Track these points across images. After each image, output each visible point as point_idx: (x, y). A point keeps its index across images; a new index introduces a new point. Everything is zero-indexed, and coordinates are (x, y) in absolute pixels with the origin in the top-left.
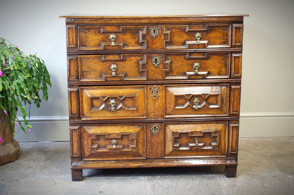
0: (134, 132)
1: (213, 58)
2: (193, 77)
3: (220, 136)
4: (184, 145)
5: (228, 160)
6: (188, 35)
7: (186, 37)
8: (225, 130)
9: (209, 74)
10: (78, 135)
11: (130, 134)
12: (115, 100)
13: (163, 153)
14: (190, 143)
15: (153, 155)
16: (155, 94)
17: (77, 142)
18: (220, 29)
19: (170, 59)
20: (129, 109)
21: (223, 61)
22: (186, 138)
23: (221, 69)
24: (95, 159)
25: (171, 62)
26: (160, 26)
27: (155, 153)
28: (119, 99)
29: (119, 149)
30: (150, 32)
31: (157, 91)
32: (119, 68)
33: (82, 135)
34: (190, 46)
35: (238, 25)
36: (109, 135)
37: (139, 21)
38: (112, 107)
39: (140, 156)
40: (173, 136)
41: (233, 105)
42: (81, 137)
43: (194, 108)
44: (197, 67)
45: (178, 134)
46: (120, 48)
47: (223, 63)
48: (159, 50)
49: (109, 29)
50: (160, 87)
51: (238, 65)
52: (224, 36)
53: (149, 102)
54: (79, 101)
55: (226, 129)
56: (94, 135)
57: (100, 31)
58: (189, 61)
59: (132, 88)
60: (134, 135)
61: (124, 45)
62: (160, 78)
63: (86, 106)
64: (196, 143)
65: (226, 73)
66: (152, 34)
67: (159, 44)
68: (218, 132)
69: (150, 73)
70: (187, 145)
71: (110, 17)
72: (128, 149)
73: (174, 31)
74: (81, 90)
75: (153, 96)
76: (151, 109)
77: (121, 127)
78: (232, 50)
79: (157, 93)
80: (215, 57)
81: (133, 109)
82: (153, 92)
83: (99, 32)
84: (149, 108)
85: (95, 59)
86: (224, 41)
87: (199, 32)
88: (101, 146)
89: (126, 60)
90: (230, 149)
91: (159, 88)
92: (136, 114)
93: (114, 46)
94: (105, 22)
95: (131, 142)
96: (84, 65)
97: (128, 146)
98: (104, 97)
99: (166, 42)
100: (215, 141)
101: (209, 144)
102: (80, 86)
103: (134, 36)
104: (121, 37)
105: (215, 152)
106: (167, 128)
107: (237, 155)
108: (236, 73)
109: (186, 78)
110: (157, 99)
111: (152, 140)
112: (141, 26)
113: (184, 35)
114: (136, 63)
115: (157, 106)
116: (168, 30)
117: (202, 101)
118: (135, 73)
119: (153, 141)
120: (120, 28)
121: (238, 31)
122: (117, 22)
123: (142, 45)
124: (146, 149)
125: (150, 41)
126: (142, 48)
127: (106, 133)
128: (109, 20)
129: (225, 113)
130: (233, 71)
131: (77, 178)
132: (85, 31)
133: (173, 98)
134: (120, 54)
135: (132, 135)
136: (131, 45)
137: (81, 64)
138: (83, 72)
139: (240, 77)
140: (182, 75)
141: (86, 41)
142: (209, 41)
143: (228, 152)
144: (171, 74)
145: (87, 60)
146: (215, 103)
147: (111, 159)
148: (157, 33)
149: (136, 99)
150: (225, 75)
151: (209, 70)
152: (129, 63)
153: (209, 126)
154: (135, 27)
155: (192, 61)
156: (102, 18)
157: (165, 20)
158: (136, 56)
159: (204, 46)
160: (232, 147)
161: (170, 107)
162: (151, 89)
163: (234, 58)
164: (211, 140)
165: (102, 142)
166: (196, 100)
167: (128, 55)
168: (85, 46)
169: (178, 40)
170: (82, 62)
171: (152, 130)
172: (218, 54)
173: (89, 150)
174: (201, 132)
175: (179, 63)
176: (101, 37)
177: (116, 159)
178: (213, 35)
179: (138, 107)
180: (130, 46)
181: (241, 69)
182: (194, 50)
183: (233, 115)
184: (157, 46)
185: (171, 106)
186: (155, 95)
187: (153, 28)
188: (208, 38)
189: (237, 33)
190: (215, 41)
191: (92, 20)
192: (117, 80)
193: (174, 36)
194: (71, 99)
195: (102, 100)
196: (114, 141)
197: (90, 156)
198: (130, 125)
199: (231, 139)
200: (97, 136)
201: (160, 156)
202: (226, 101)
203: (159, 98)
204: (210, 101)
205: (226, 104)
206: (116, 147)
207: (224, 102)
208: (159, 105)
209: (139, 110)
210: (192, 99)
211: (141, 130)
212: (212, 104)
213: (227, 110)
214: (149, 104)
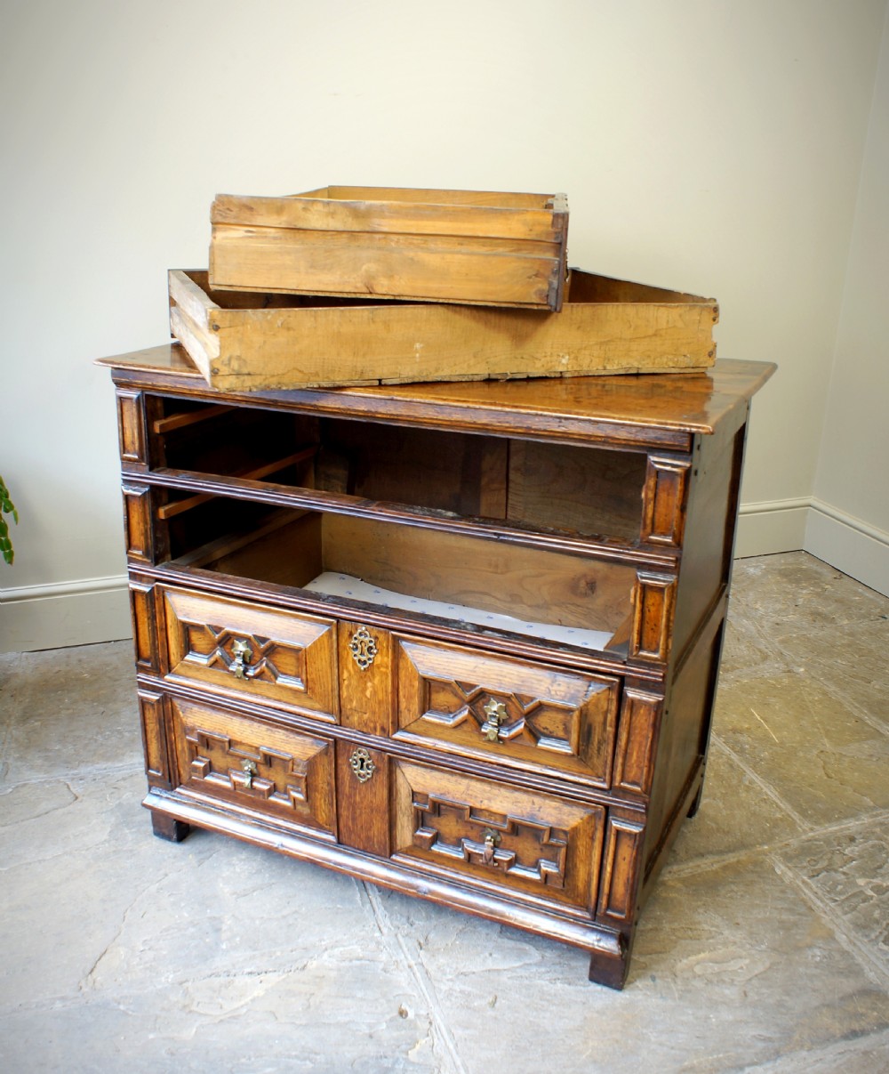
0: (301, 757)
3: (571, 848)
4: (452, 840)
8: (594, 833)
10: (158, 719)
11: (288, 758)
12: (248, 645)
13: (386, 843)
14: (467, 838)
15: (360, 837)
16: (363, 654)
17: (156, 737)
20: (285, 684)
22: (457, 821)
24: (205, 798)
27: (363, 836)
28: (257, 646)
29: (261, 792)
31: (371, 648)
33: (169, 722)
35: (667, 464)
36: (232, 742)
39: (321, 828)
40: (413, 801)
41: (625, 758)
42: (165, 726)
43: (485, 734)
45: (430, 802)
50: (381, 637)
51: (657, 618)
53: (345, 675)
54: (155, 624)
55: (594, 829)
56: (195, 731)
60: (298, 765)
68: (565, 832)
70: (457, 844)
72: (284, 800)
74: (158, 593)
75: (356, 659)
76: (351, 701)
77: (268, 730)
78: (638, 556)
79: (371, 653)
81: (296, 685)
82: (356, 647)
84: (345, 694)
88: (216, 768)
90: (605, 901)
95: (292, 782)
97: (285, 792)
98: (215, 630)
100: (552, 861)
101: (532, 860)
102: (156, 579)
105: (549, 892)
106: (397, 770)
108: (645, 645)
110: (369, 674)
111: (355, 795)
115: (368, 694)
117: (513, 718)
119: (358, 799)
121: (667, 485)
124: (339, 815)
127: (224, 736)
129: (599, 777)
130: (634, 636)
131: (164, 830)
133: (416, 684)
135: (294, 764)
143: (596, 903)
146: (561, 734)
149: (304, 660)
153: (537, 806)
160: (609, 895)
161: (409, 711)
163: (641, 588)
164: (538, 853)
165: (217, 758)
166: (493, 708)
171: (354, 764)
173: (187, 768)
174: (504, 816)
179: (310, 684)
181: (668, 635)
183: (624, 790)
185: (410, 705)
186: (363, 658)
189: (663, 496)
195: (212, 638)
196: (248, 766)
199: (609, 869)
200: (201, 736)
201: (379, 847)
202: (600, 738)
203: (376, 670)
204: (543, 725)
205: (602, 748)
206: (255, 784)
207: (596, 738)
208: (375, 693)
209: (313, 692)
210: (481, 703)
211: (320, 753)
212: (549, 736)
213: (605, 767)
214: (346, 682)
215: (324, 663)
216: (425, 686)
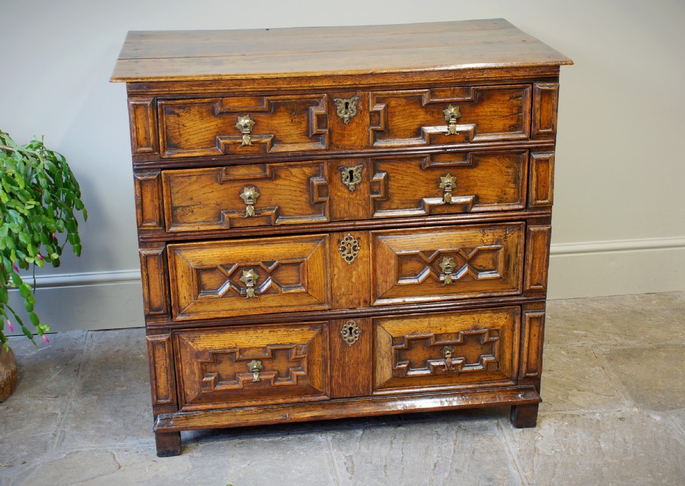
0: (303, 342)
1: (487, 164)
2: (439, 210)
3: (502, 340)
4: (419, 363)
5: (519, 390)
6: (427, 112)
7: (423, 116)
8: (513, 326)
9: (477, 200)
10: (168, 355)
11: (292, 346)
12: (256, 271)
13: (369, 384)
14: (431, 358)
15: (348, 388)
16: (350, 253)
17: (165, 371)
18: (504, 95)
19: (383, 169)
20: (288, 292)
21: (510, 170)
22: (424, 349)
23: (504, 189)
24: (210, 406)
25: (387, 178)
26: (361, 93)
27: (350, 386)
28: (263, 269)
29: (268, 381)
30: (337, 109)
31: (355, 246)
32: (262, 197)
33: (177, 354)
34: (433, 139)
35: (546, 86)
36: (242, 351)
37: (311, 85)
38: (247, 288)
39: (316, 392)
40: (393, 345)
41: (532, 270)
42: (174, 358)
43: (443, 282)
44: (448, 186)
45: (406, 341)
46: (265, 149)
47: (510, 174)
48: (359, 151)
49: (234, 103)
50: (362, 237)
51: (546, 178)
52: (514, 111)
53: (336, 271)
54: (166, 278)
55: (514, 322)
56: (207, 353)
57: (213, 109)
58: (430, 172)
59: (295, 241)
60: (301, 349)
61: (274, 141)
62: (361, 214)
63: (184, 289)
64: (446, 358)
65: (516, 196)
66: (340, 112)
67: (356, 138)
68: (498, 330)
69: (339, 205)
70: (425, 364)
71: (239, 77)
72: (288, 380)
73: (393, 103)
74: (170, 253)
75: (345, 257)
76: (340, 288)
77: (270, 332)
78: (533, 143)
79: (355, 250)
80: (490, 161)
81: (298, 290)
82: (344, 249)
83: (212, 113)
84: (336, 284)
85: (203, 177)
86: (513, 122)
87: (453, 103)
88: (224, 377)
89: (280, 177)
90: (524, 368)
91: (359, 238)
92: (306, 301)
93: (248, 145)
94: (224, 89)
95: (295, 364)
96: (177, 192)
97: (288, 374)
98: (227, 267)
99: (374, 131)
100: (491, 352)
101: (476, 358)
102: (168, 242)
103: (297, 120)
104: (266, 121)
105: (489, 376)
106: (379, 328)
107: (540, 379)
108: (539, 197)
109: (422, 212)
110: (354, 265)
111: (344, 357)
112: (314, 95)
113: (418, 113)
114: (304, 182)
115: (353, 280)
116: (379, 101)
117: (460, 265)
118: (300, 207)
119: (347, 359)
120: (263, 102)
121: (546, 98)
122: (255, 88)
123: (318, 141)
124: (331, 377)
125: (337, 130)
126: (316, 148)
127: (235, 348)
128: (236, 85)
129: (514, 288)
130: (533, 193)
131: (168, 449)
132: (176, 111)
133: (393, 262)
134: (264, 163)
135: (297, 349)
136: (290, 141)
137: (169, 192)
138: (174, 209)
139: (549, 207)
140: (412, 205)
141: (180, 135)
142: (477, 125)
143: (518, 373)
144: (386, 204)
145: (183, 180)
146: (491, 266)
147: (247, 403)
148: (352, 110)
149: (306, 268)
150: (515, 201)
151: (476, 192)
152: (286, 182)
153: (476, 320)
154: (298, 97)
155: (438, 172)
156: (217, 81)
157: (372, 81)
158: (302, 166)
159: (466, 136)
160: (527, 363)
161: (386, 282)
162: (339, 241)
163: (536, 162)
164: (480, 351)
165: (226, 368)
166: (446, 262)
167: (282, 164)
168: (177, 147)
169: (404, 125)
170: (172, 185)
171: (345, 334)
172: (499, 154)
173: (197, 386)
174: (457, 334)
175: (405, 178)
176: (217, 125)
177: (259, 403)
178: (488, 110)
179: (310, 285)
180: (287, 143)
181: (553, 187)
182: (443, 149)
183: (531, 291)
184: (353, 142)
185: (386, 278)
186: (349, 255)
187: (343, 99)
188: (476, 118)
189: (545, 105)
190: (492, 123)
191: (192, 86)
192: (257, 224)
193: (393, 115)
194: (147, 275)
195: (224, 274)
196: (254, 365)
197: (200, 399)
198: (292, 326)
199: (526, 345)
200: (213, 354)
201: (363, 390)
203: (359, 261)
204: (480, 264)
205: (516, 268)
206: (261, 377)
207: (512, 263)
208: (359, 277)
209: (313, 291)
210: (437, 261)
211: (317, 335)
212: (484, 270)
213: (518, 280)
214: (336, 277)
215: (319, 267)
216: (399, 261)
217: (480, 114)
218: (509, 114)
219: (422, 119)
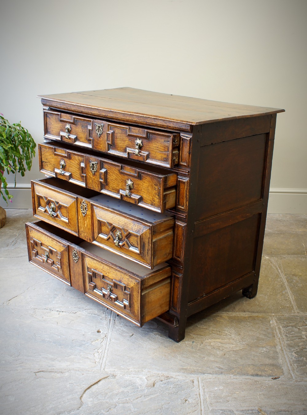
0: (59, 251)
1: (146, 179)
2: (126, 198)
3: (131, 295)
4: (99, 288)
6: (129, 140)
9: (142, 199)
11: (56, 251)
14: (103, 288)
18: (162, 138)
19: (105, 167)
20: (63, 220)
21: (157, 187)
22: (101, 281)
23: (154, 198)
25: (106, 172)
27: (77, 284)
30: (95, 129)
31: (86, 208)
32: (66, 167)
34: (131, 155)
35: (185, 136)
36: (42, 244)
40: (88, 271)
43: (115, 244)
45: (92, 272)
47: (156, 189)
49: (64, 117)
50: (88, 204)
52: (166, 149)
53: (80, 218)
55: (139, 288)
57: (59, 118)
58: (122, 176)
60: (59, 254)
61: (77, 139)
62: (97, 188)
65: (159, 204)
67: (102, 145)
68: (129, 289)
69: (89, 180)
70: (101, 290)
72: (56, 267)
73: (116, 131)
75: (82, 212)
76: (81, 228)
79: (86, 210)
80: (148, 178)
81: (66, 221)
82: (82, 207)
83: (59, 120)
84: (80, 225)
86: (166, 156)
87: (140, 138)
88: (39, 254)
93: (68, 138)
95: (58, 261)
96: (44, 155)
97: (56, 264)
98: (46, 198)
99: (108, 144)
100: (128, 300)
101: (121, 299)
103: (84, 131)
104: (74, 129)
106: (85, 259)
109: (119, 197)
110: (85, 218)
113: (126, 139)
114: (78, 164)
116: (111, 128)
117: (123, 238)
118: (78, 176)
120: (72, 119)
121: (185, 144)
123: (90, 143)
124: (71, 275)
125: (96, 139)
127: (40, 242)
129: (149, 264)
132: (49, 116)
135: (57, 253)
136: (82, 141)
137: (40, 153)
138: (42, 162)
140: (116, 191)
141: (50, 128)
142: (149, 153)
144: (107, 187)
145: (44, 149)
146: (136, 245)
148: (101, 131)
150: (158, 206)
151: (142, 195)
152: (74, 162)
155: (126, 177)
158: (78, 156)
159: (143, 159)
161: (96, 233)
162: (81, 202)
164: (123, 296)
165: (39, 249)
166: (118, 233)
168: (49, 133)
169: (121, 145)
171: (73, 255)
174: (112, 280)
175: (114, 175)
176: (60, 126)
178: (154, 145)
179: (69, 220)
180: (80, 141)
184: (101, 147)
185: (96, 231)
186: (84, 212)
187: (98, 124)
188: (149, 149)
189: (184, 148)
190: (156, 154)
193: (116, 138)
195: (45, 202)
196: (46, 253)
200: (34, 241)
202: (148, 248)
203: (87, 216)
204: (132, 242)
205: (149, 252)
206: (48, 261)
207: (146, 248)
208: (87, 225)
209: (70, 223)
210: (114, 231)
212: (133, 246)
214: (80, 221)
215: (73, 213)
216: (99, 223)
217: (151, 147)
218: (164, 151)
219: (127, 143)
